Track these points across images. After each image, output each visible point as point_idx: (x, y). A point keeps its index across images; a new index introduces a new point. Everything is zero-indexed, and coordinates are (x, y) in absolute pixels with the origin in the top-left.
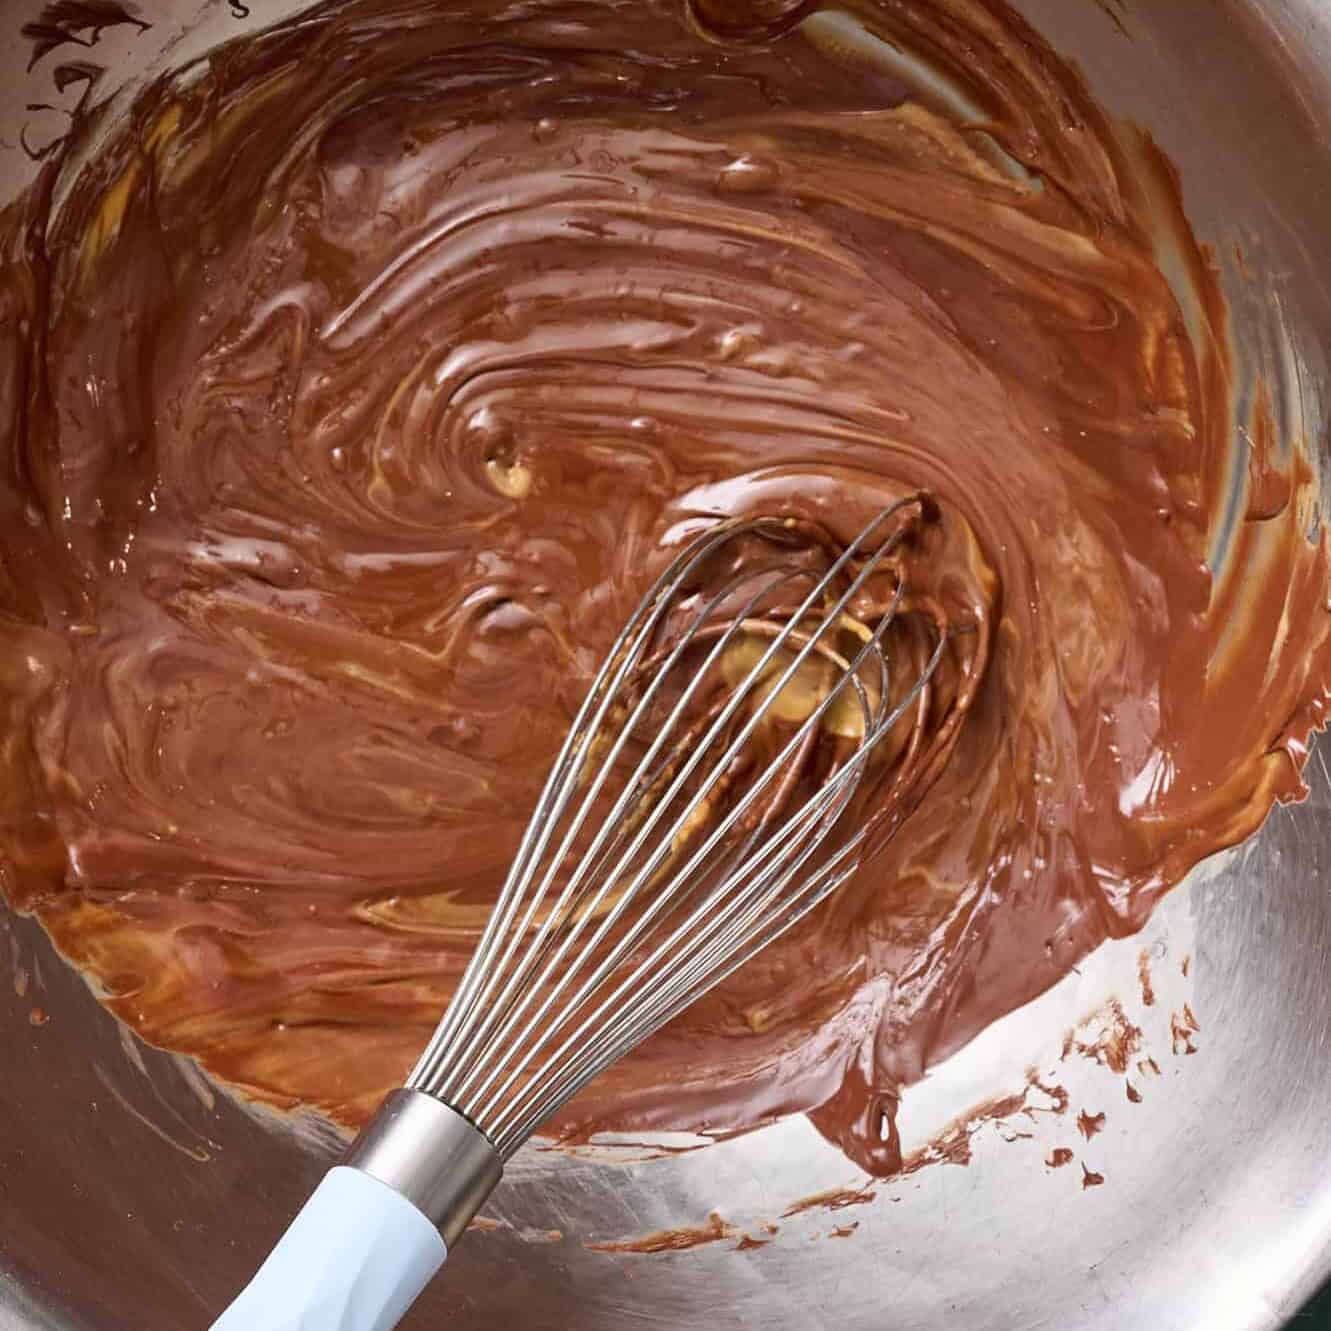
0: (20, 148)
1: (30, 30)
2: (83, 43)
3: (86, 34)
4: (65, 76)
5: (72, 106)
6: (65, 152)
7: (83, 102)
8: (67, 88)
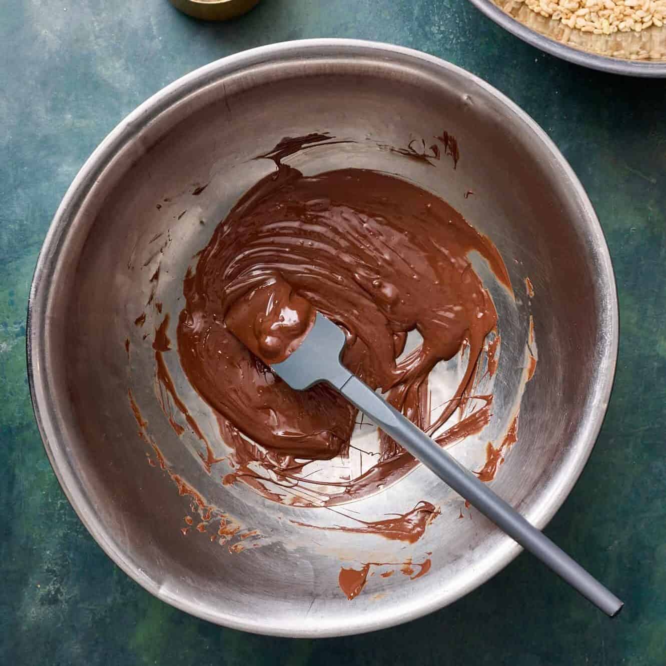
0: (410, 141)
1: (445, 134)
2: (446, 151)
3: (449, 151)
4: (435, 149)
5: (427, 153)
6: (413, 155)
7: (428, 156)
8: (432, 150)
